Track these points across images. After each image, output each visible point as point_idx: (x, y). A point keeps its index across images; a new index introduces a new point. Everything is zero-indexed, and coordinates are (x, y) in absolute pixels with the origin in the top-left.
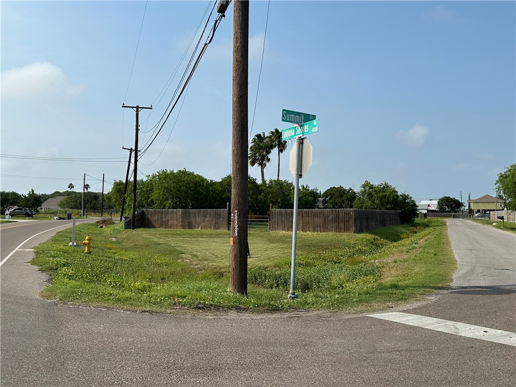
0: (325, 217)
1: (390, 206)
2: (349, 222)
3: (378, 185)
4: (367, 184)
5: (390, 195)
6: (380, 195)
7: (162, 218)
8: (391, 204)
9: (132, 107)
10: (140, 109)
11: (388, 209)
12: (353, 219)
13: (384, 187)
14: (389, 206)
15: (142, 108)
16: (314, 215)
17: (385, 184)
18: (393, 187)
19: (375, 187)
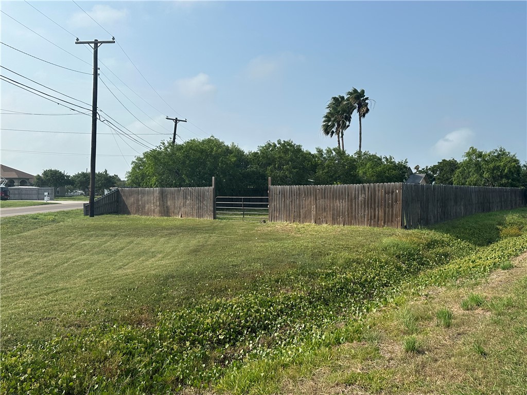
0: (352, 199)
1: (506, 181)
2: (392, 207)
3: (490, 153)
4: (473, 152)
5: (505, 166)
6: (491, 166)
7: (138, 200)
8: (508, 178)
9: (88, 43)
10: (99, 44)
11: (502, 185)
12: (400, 203)
13: (498, 156)
14: (504, 181)
15: (102, 43)
16: (333, 195)
17: (501, 151)
18: (512, 154)
19: (485, 155)
